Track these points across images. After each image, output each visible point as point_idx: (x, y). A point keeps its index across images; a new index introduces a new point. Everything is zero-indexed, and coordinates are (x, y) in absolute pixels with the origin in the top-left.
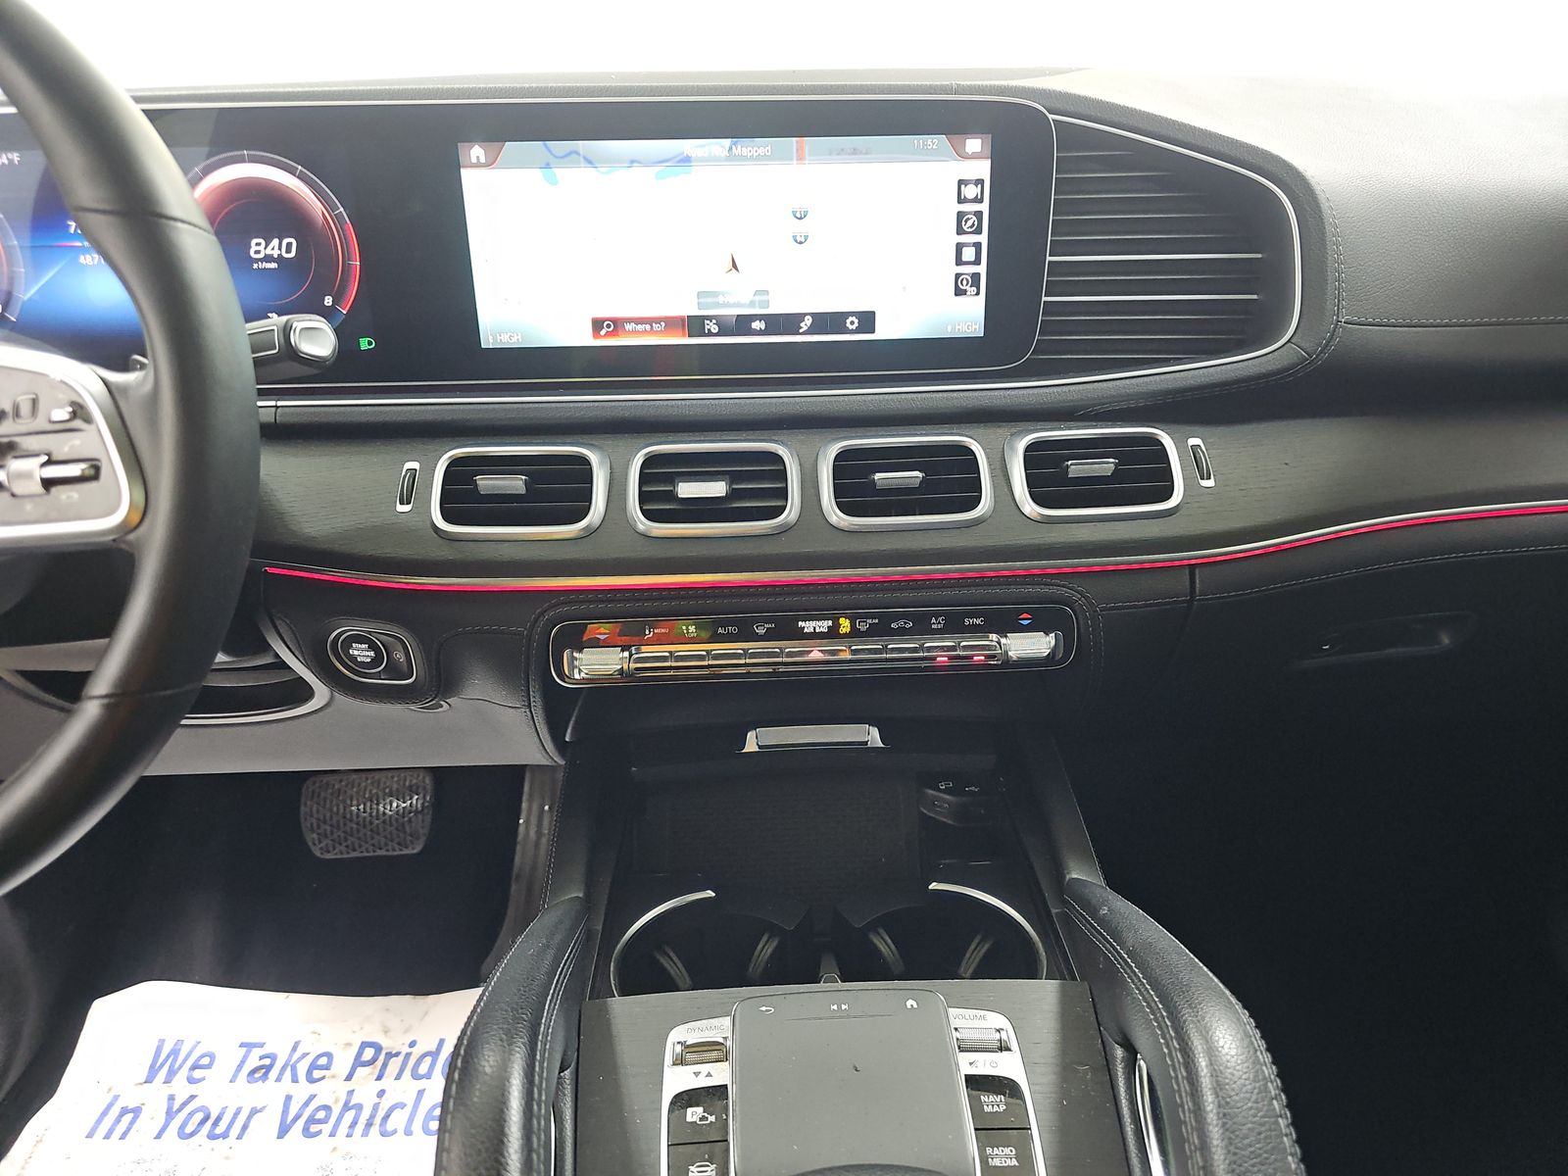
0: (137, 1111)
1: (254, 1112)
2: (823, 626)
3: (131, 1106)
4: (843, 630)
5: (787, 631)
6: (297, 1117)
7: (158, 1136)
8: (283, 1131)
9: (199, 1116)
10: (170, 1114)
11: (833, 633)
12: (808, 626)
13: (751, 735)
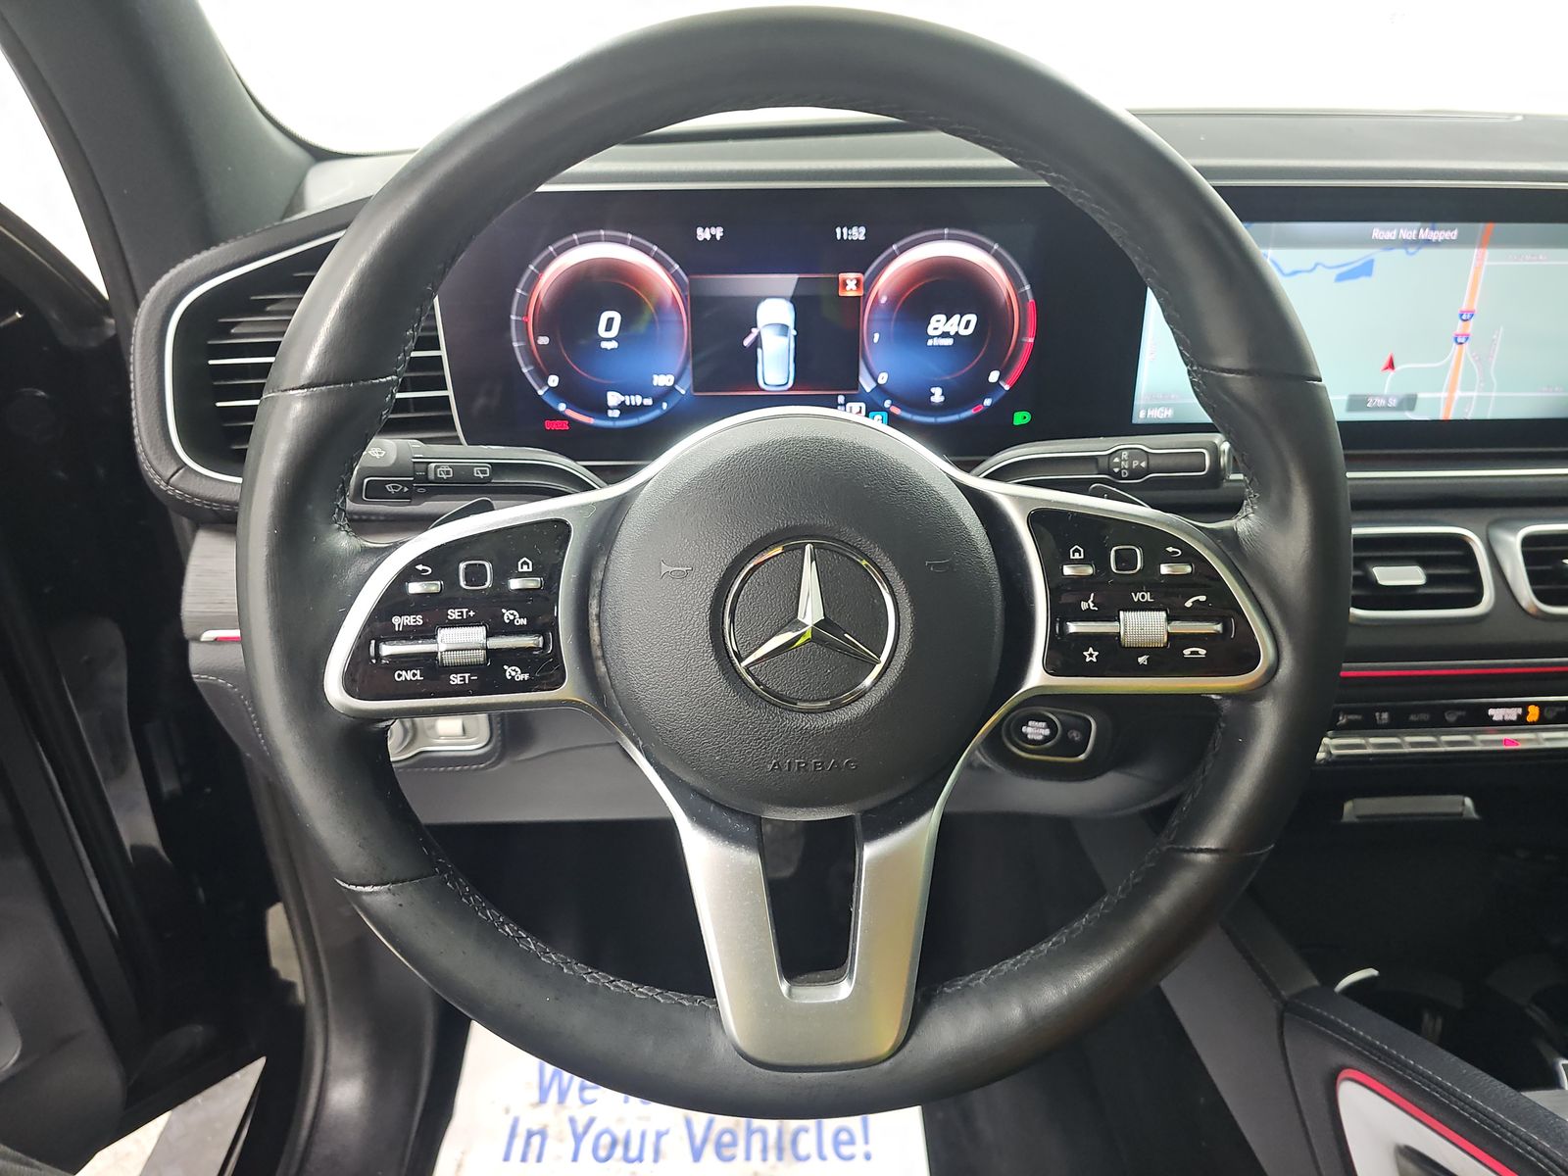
0: (543, 1133)
1: (659, 1135)
2: (1512, 714)
3: (535, 1127)
4: (1529, 719)
5: (1478, 719)
6: (705, 1140)
7: (575, 1159)
8: (697, 1155)
9: (606, 1140)
10: (578, 1139)
11: (1522, 720)
12: (1497, 714)
13: (1348, 806)
